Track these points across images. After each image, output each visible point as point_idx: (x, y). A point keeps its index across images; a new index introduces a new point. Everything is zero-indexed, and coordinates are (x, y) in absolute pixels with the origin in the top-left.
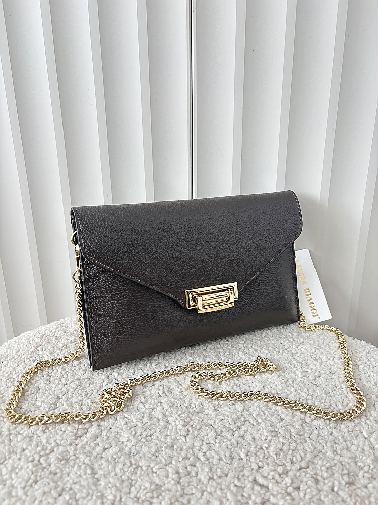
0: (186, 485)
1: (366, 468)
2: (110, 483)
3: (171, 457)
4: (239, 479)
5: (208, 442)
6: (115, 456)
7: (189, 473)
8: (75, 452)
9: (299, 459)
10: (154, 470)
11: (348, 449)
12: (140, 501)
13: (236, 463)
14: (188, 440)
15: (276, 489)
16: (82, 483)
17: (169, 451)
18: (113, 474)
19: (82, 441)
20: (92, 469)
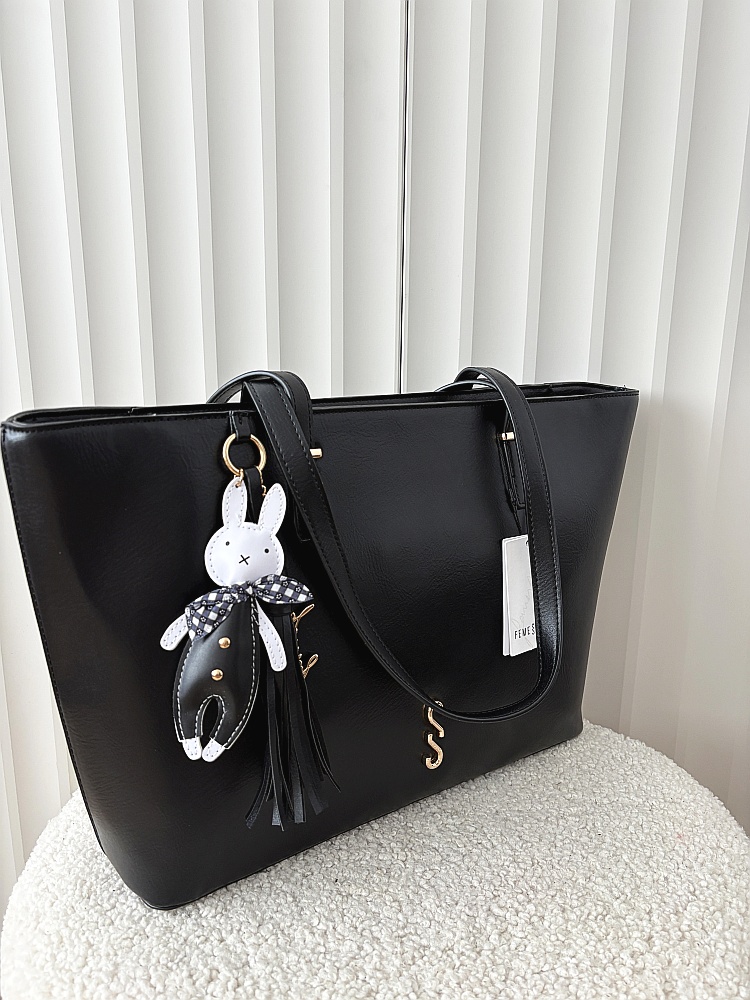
0: (410, 913)
1: (623, 898)
3: (389, 884)
4: (470, 909)
7: (412, 902)
9: (546, 887)
10: (369, 899)
11: (604, 877)
12: (359, 930)
15: (513, 918)
16: (285, 911)
17: (386, 880)
18: (319, 902)
20: (293, 897)
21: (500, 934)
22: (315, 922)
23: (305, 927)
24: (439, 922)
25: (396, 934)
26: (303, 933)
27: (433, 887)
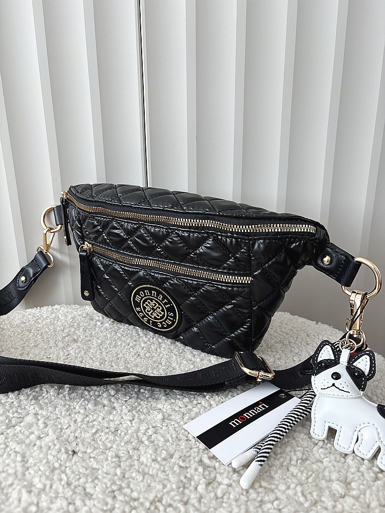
2: (40, 470)
3: (114, 441)
4: (184, 461)
5: (154, 425)
6: (50, 444)
7: (131, 457)
8: (6, 440)
10: (92, 455)
12: (72, 487)
13: (184, 444)
14: (133, 425)
17: (111, 437)
18: (44, 461)
19: (16, 430)
20: (23, 456)
21: (208, 484)
22: (36, 481)
23: (24, 487)
24: (152, 476)
25: (109, 490)
26: (20, 492)
27: (153, 442)
